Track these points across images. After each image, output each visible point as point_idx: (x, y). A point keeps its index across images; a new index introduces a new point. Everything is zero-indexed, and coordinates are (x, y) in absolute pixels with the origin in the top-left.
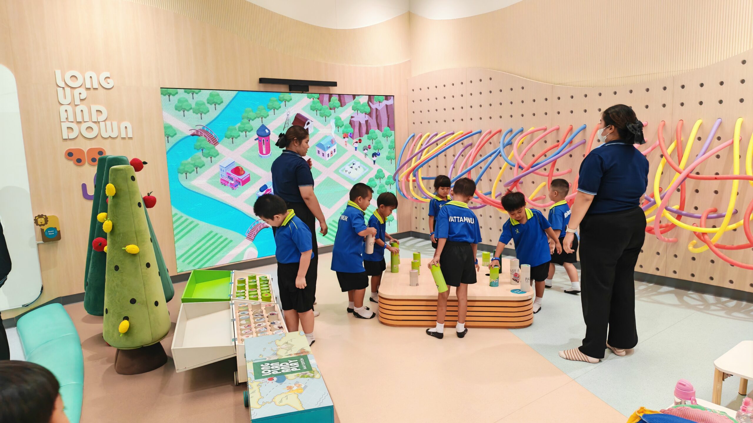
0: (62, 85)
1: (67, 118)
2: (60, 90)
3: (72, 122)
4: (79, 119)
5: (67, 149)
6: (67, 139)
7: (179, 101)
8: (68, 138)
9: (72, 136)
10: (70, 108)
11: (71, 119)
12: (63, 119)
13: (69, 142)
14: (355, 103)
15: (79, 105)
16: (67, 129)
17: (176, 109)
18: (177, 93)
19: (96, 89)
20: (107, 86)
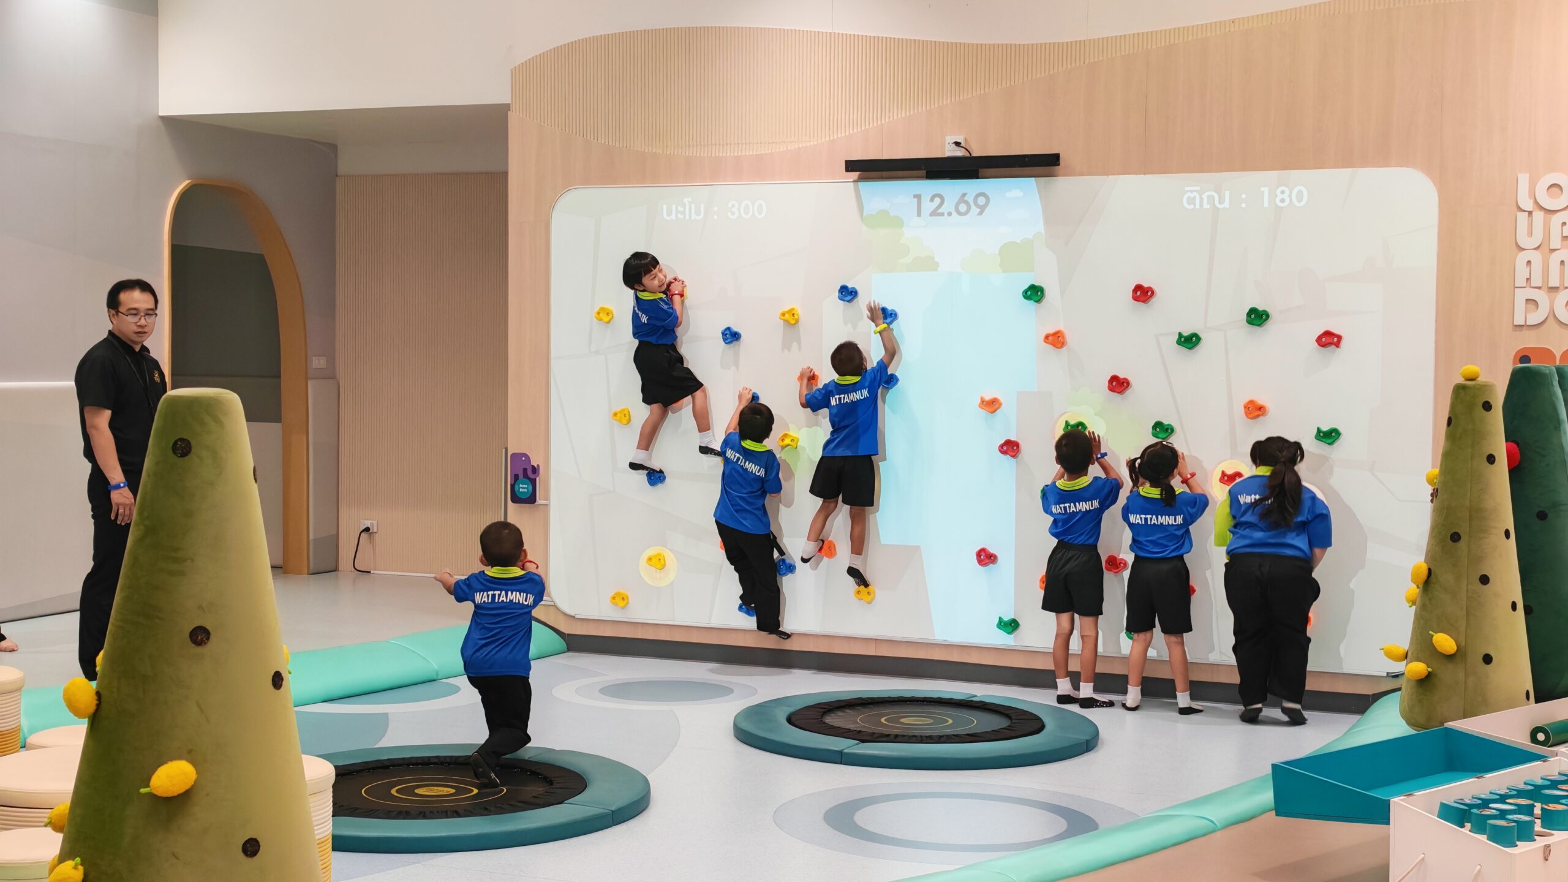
0: (1528, 205)
1: (1528, 280)
2: (1522, 217)
5: (1520, 348)
6: (1523, 326)
8: (1523, 323)
9: (1534, 318)
10: (1536, 258)
11: (1537, 281)
12: (1520, 281)
13: (1526, 333)
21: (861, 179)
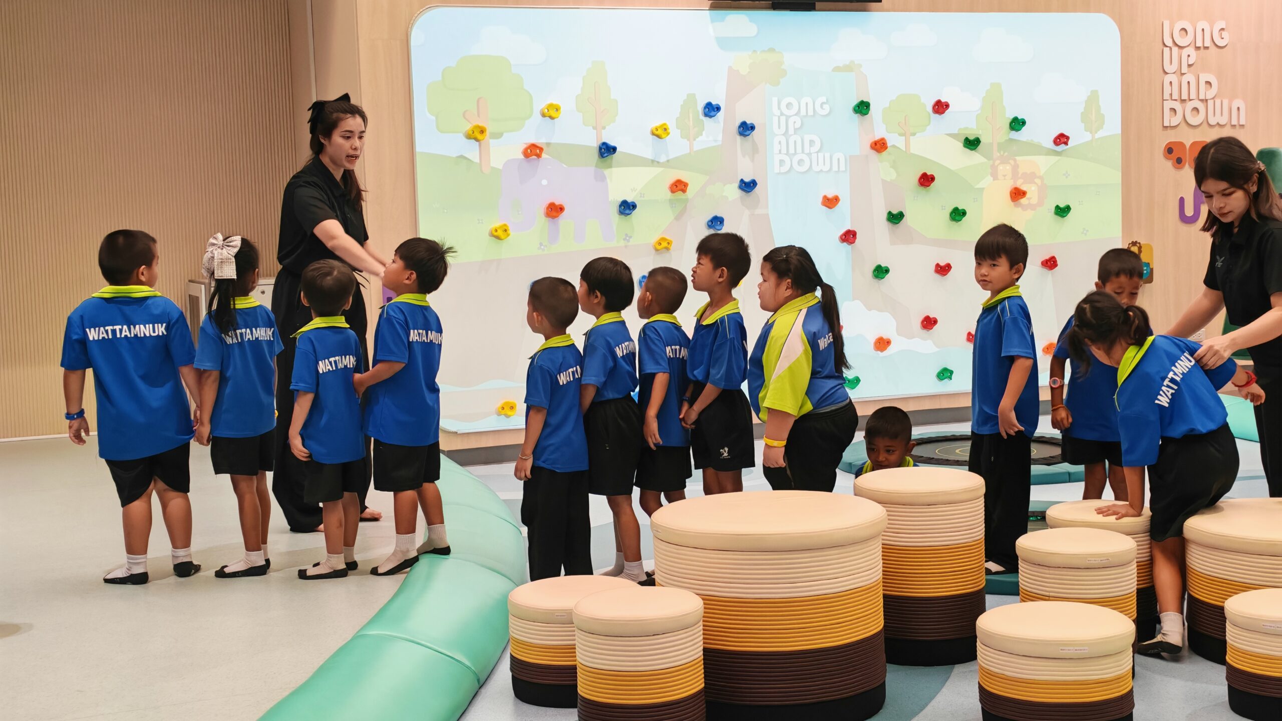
0: (1170, 43)
1: (1171, 95)
2: (1167, 51)
3: (1176, 100)
4: (1184, 97)
5: (1167, 143)
6: (1167, 127)
8: (1168, 125)
9: (1174, 122)
11: (1175, 96)
12: (1166, 96)
13: (1169, 131)
15: (1185, 74)
16: (1170, 111)
19: (1207, 48)
20: (1221, 43)
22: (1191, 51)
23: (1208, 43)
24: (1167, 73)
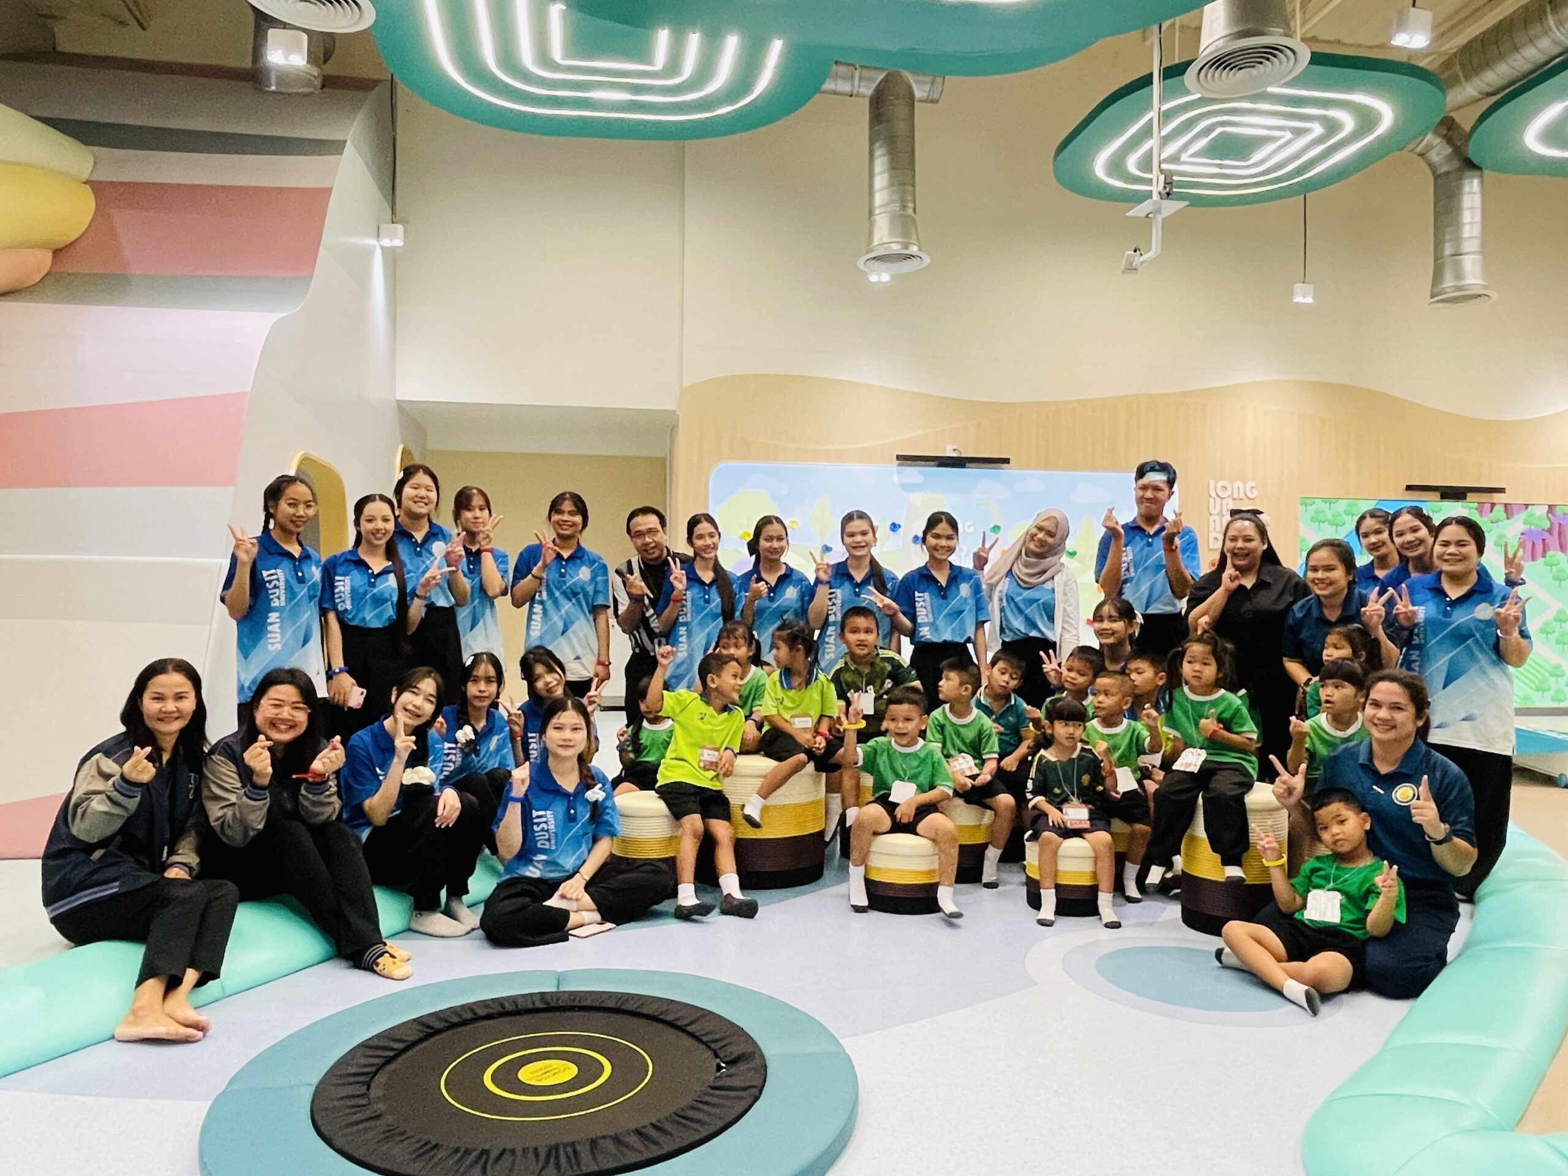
0: (1213, 495)
1: (1214, 529)
2: (1211, 500)
7: (1317, 512)
8: (1212, 548)
9: (1216, 546)
10: (1217, 519)
11: (1218, 530)
12: (1211, 529)
14: (1530, 516)
17: (1312, 520)
18: (1314, 503)
19: (1241, 499)
20: (1251, 496)
21: (900, 465)
22: (1229, 500)
23: (1242, 496)
24: (1211, 514)
